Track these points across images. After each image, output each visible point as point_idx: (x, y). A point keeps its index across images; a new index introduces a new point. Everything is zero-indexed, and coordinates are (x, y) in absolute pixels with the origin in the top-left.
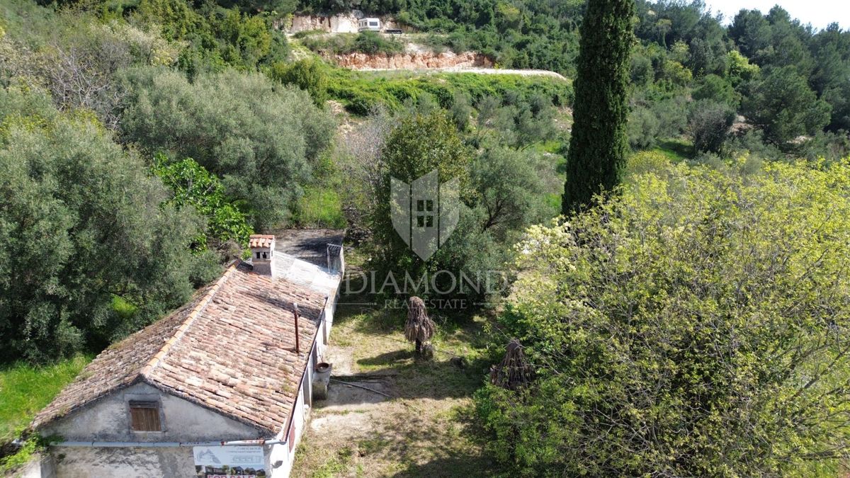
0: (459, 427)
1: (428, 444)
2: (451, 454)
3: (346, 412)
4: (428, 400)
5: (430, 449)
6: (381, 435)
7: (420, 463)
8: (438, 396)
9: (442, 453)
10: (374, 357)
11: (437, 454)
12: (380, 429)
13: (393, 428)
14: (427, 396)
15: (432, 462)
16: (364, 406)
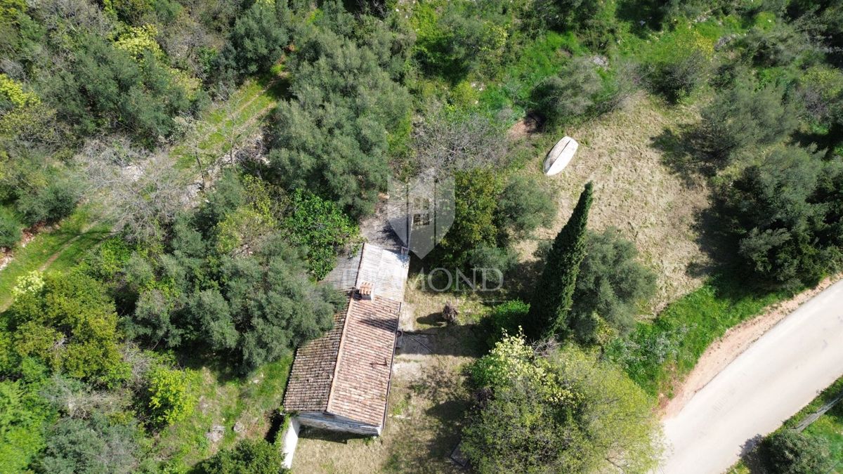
0: (463, 379)
1: (446, 390)
2: (456, 398)
3: (409, 361)
4: (450, 357)
5: (447, 394)
6: (425, 381)
7: (441, 403)
8: (456, 354)
9: (452, 397)
10: (426, 316)
11: (449, 398)
12: (425, 377)
13: (431, 377)
14: (450, 354)
15: (446, 402)
16: (419, 357)
